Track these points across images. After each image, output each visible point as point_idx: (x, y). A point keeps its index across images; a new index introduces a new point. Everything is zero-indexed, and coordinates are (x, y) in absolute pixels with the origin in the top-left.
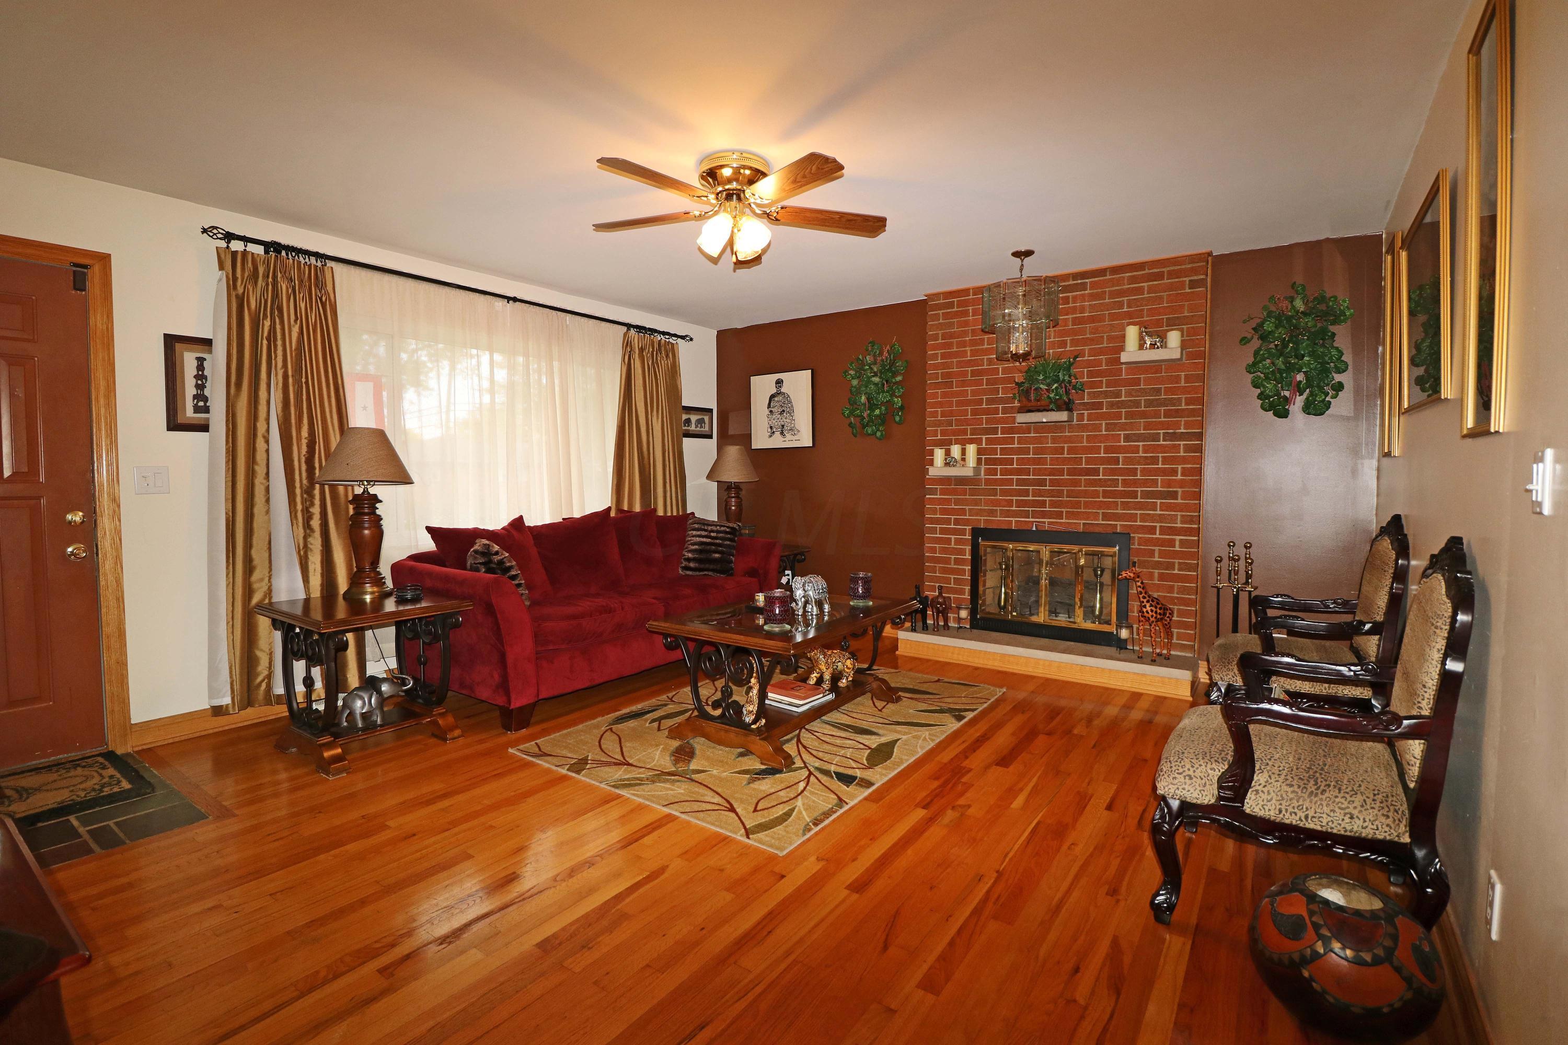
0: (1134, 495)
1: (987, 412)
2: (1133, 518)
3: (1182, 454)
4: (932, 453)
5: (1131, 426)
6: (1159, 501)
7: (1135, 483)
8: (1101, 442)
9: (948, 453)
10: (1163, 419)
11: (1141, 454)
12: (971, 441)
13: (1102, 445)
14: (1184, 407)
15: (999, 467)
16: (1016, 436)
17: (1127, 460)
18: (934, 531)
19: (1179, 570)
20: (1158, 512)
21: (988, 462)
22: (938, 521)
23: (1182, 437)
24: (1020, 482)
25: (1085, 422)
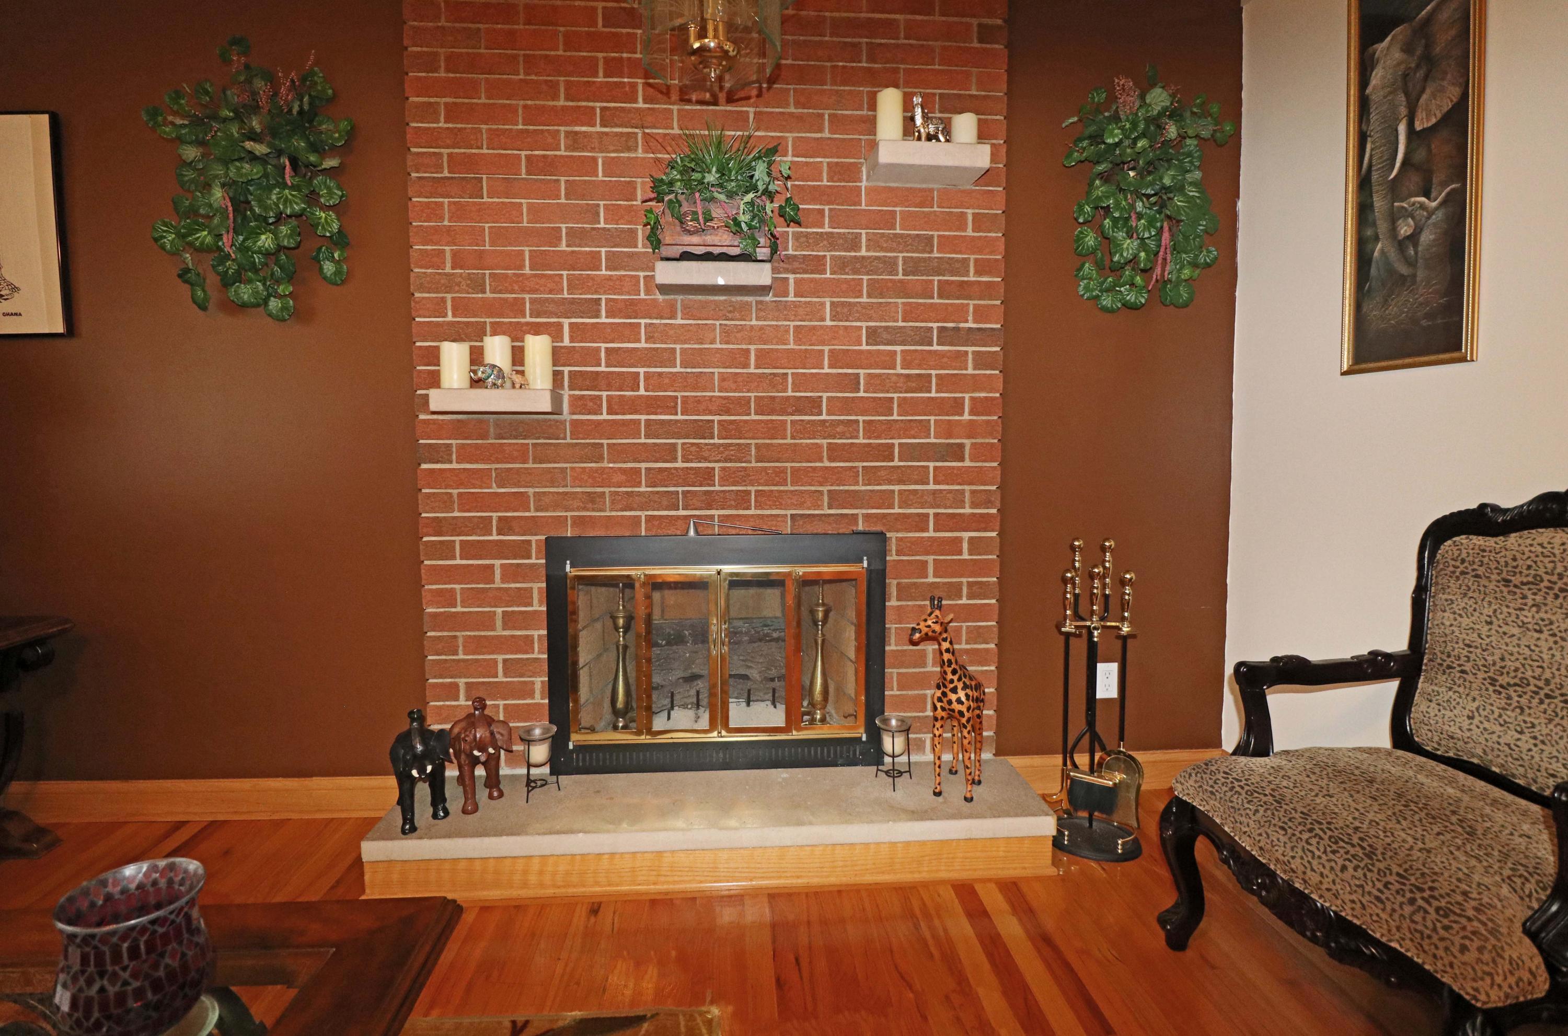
0: (886, 453)
1: (571, 262)
2: (885, 499)
3: (970, 371)
4: (434, 357)
5: (884, 312)
6: (931, 465)
7: (889, 429)
8: (824, 344)
9: (476, 357)
10: (936, 300)
11: (899, 370)
12: (537, 330)
13: (826, 348)
14: (972, 278)
15: (604, 394)
16: (643, 321)
17: (875, 383)
18: (446, 550)
19: (969, 598)
20: (931, 487)
21: (577, 380)
22: (456, 527)
23: (970, 336)
24: (653, 429)
25: (791, 298)
